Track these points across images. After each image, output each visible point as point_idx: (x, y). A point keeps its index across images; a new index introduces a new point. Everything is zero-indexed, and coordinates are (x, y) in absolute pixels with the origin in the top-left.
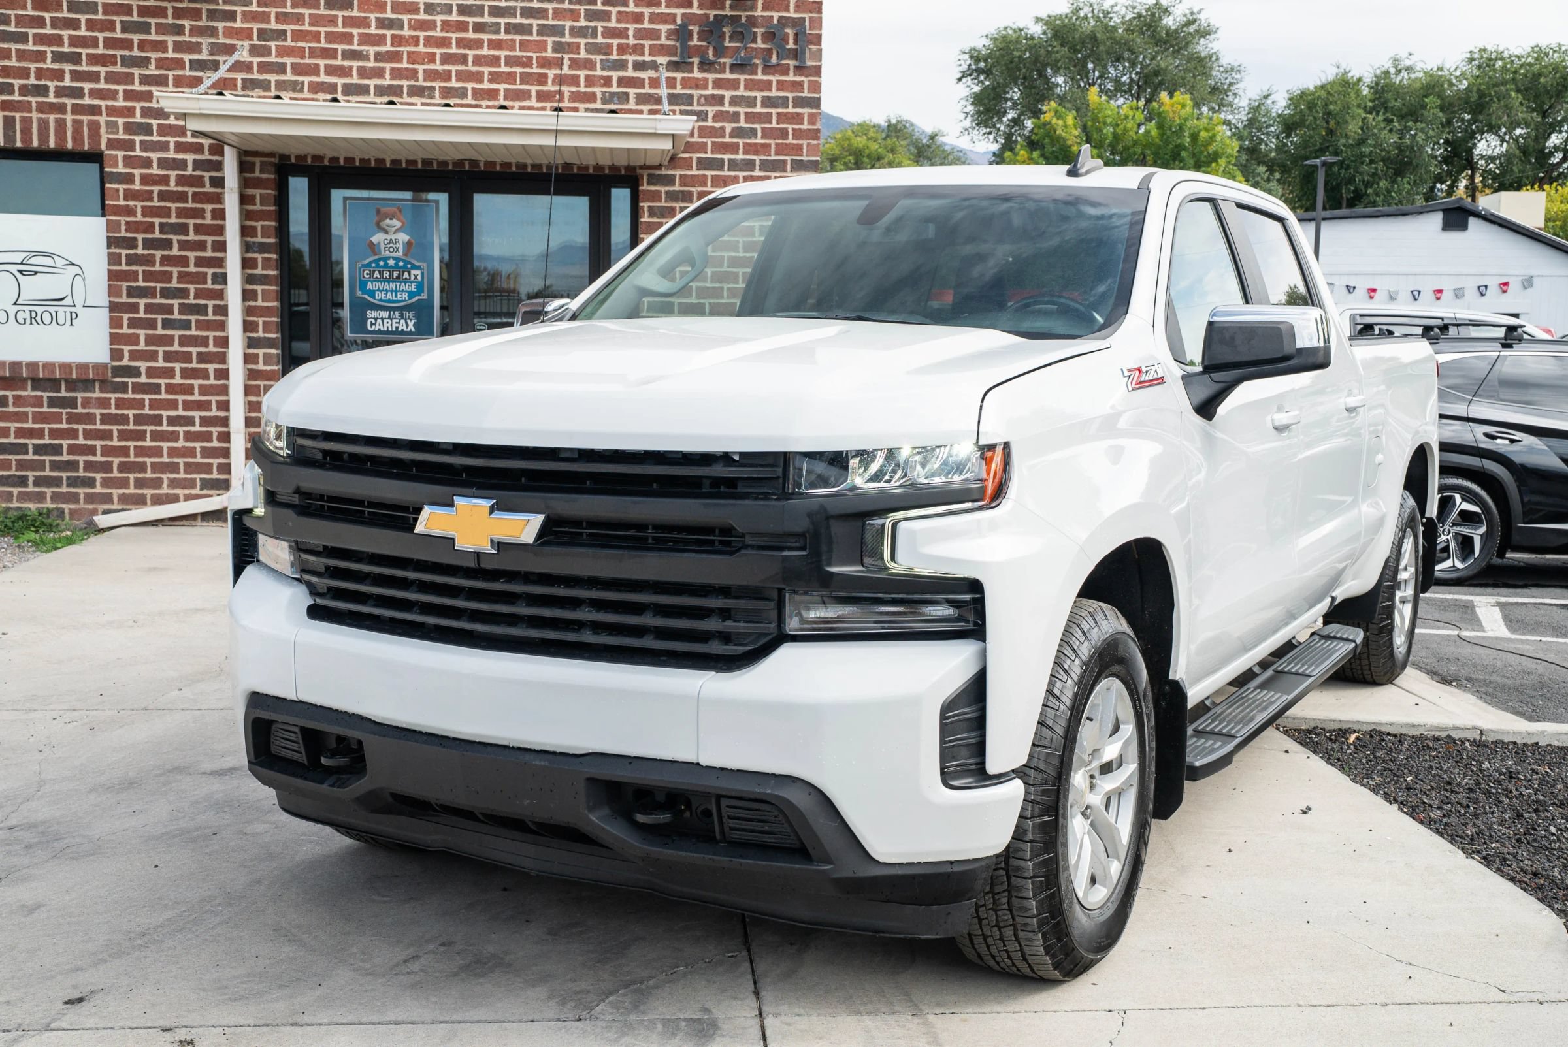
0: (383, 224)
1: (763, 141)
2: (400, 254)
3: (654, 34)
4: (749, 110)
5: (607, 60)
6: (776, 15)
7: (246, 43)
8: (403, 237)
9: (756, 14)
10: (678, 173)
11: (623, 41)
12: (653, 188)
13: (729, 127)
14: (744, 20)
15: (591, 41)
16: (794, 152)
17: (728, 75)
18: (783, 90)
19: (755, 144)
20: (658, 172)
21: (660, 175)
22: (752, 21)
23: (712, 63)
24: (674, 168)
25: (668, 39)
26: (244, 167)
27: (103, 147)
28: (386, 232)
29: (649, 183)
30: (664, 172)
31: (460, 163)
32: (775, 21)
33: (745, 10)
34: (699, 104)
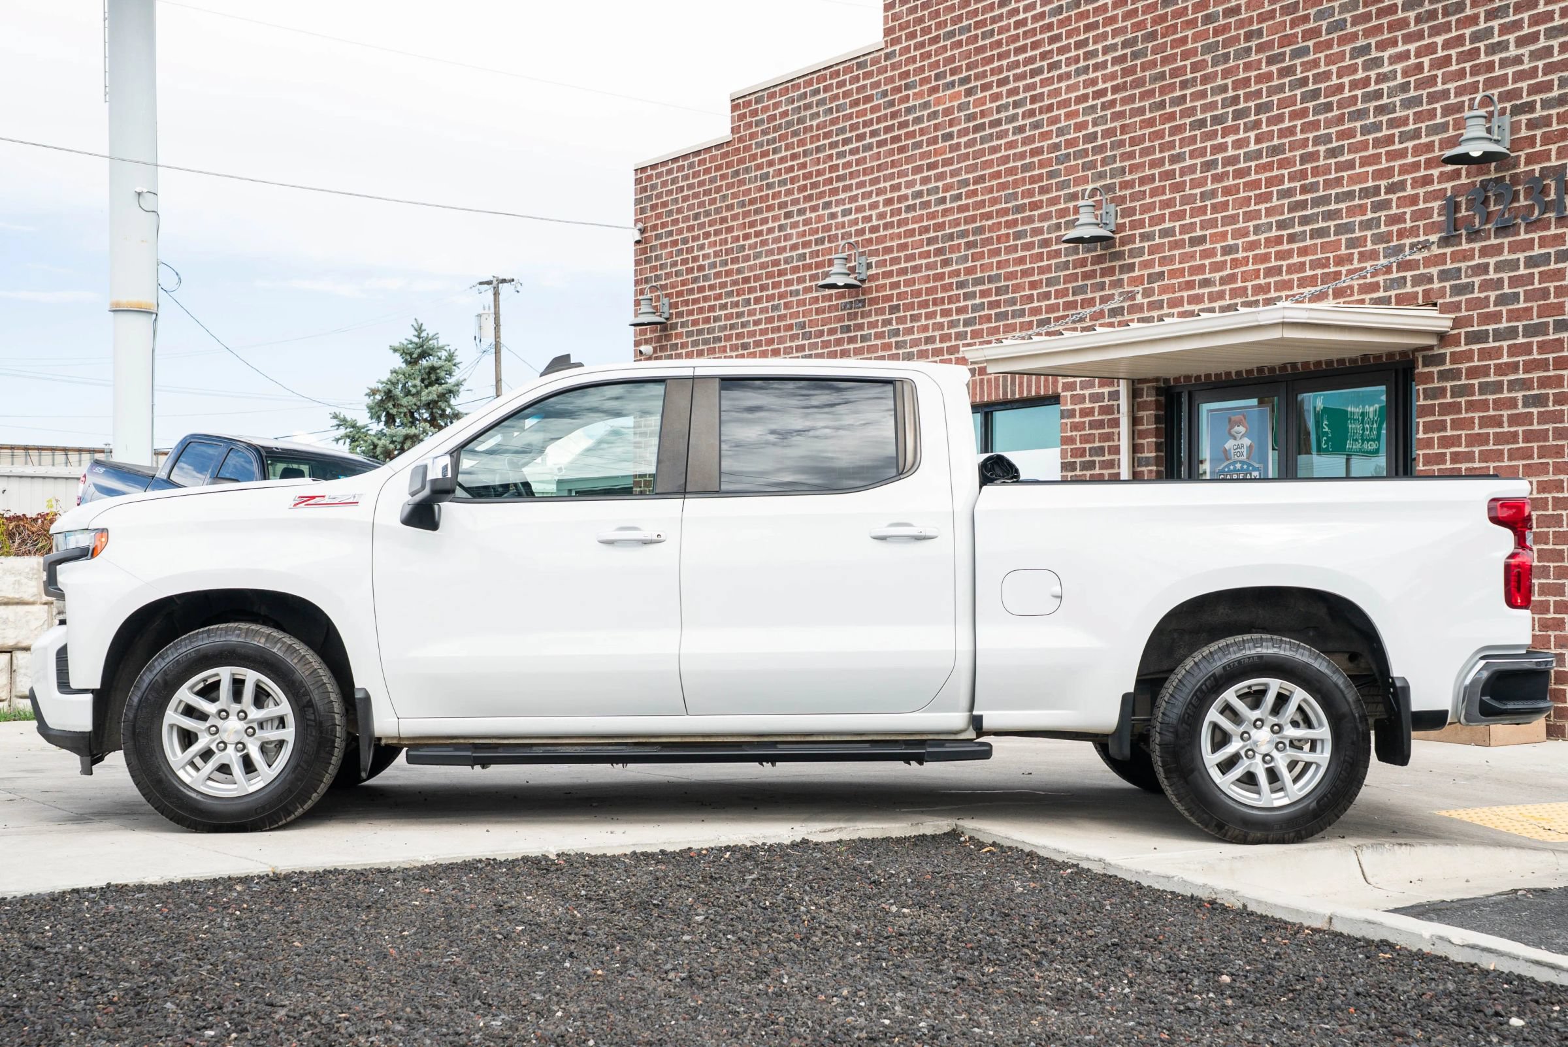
0: (1233, 431)
1: (1525, 305)
2: (1244, 458)
3: (1426, 214)
4: (1512, 274)
5: (1388, 248)
6: (1537, 168)
7: (1140, 288)
8: (1247, 442)
9: (1518, 171)
10: (1448, 351)
11: (1402, 226)
12: (1426, 370)
13: (1493, 295)
14: (1507, 179)
15: (1375, 231)
16: (1555, 312)
17: (1493, 241)
18: (1544, 247)
19: (1518, 309)
20: (1430, 353)
21: (1433, 356)
22: (1515, 179)
23: (1478, 232)
24: (1445, 346)
25: (1439, 215)
26: (1135, 394)
27: (1060, 390)
28: (1235, 439)
29: (1425, 365)
30: (1436, 352)
31: (1283, 367)
32: (1537, 175)
33: (1508, 170)
34: (1466, 277)
